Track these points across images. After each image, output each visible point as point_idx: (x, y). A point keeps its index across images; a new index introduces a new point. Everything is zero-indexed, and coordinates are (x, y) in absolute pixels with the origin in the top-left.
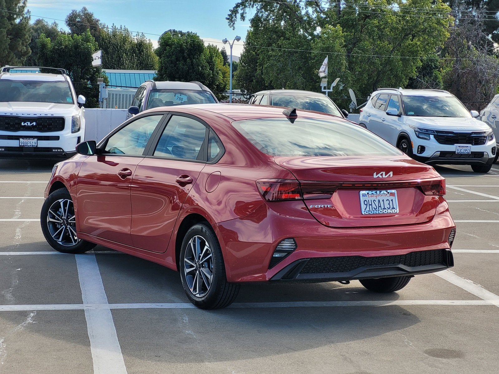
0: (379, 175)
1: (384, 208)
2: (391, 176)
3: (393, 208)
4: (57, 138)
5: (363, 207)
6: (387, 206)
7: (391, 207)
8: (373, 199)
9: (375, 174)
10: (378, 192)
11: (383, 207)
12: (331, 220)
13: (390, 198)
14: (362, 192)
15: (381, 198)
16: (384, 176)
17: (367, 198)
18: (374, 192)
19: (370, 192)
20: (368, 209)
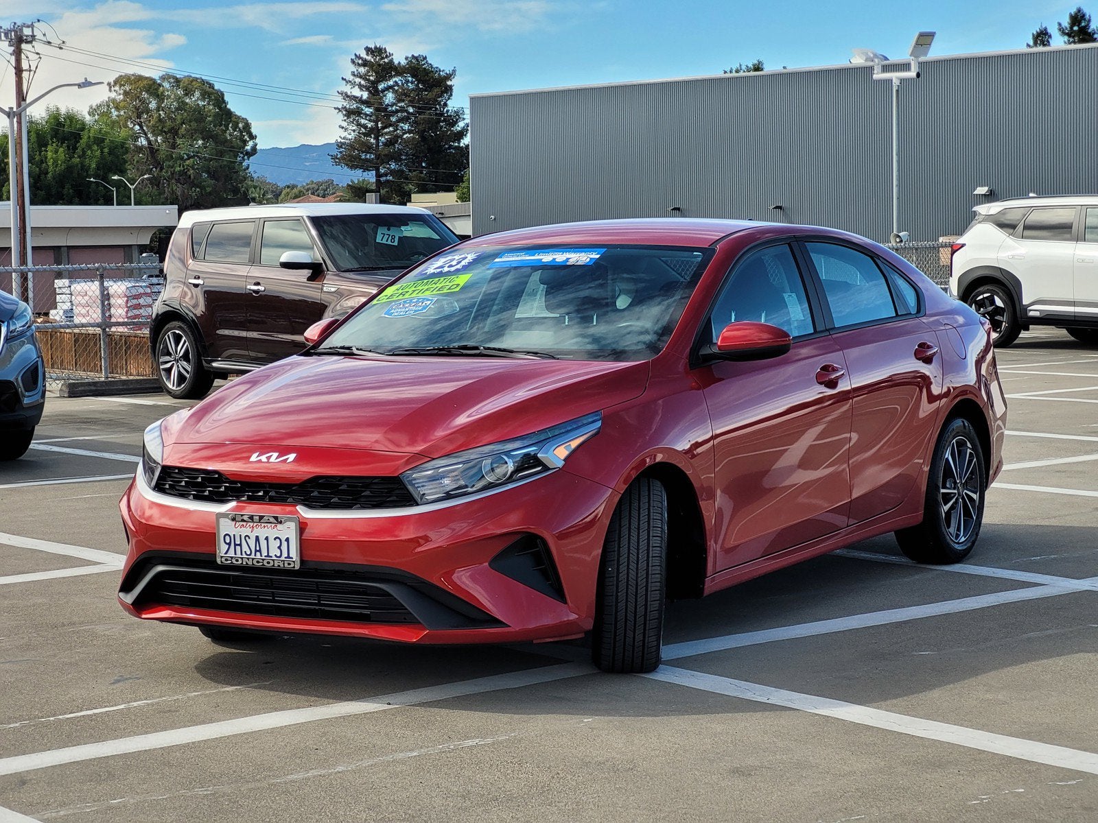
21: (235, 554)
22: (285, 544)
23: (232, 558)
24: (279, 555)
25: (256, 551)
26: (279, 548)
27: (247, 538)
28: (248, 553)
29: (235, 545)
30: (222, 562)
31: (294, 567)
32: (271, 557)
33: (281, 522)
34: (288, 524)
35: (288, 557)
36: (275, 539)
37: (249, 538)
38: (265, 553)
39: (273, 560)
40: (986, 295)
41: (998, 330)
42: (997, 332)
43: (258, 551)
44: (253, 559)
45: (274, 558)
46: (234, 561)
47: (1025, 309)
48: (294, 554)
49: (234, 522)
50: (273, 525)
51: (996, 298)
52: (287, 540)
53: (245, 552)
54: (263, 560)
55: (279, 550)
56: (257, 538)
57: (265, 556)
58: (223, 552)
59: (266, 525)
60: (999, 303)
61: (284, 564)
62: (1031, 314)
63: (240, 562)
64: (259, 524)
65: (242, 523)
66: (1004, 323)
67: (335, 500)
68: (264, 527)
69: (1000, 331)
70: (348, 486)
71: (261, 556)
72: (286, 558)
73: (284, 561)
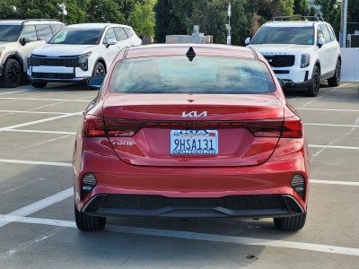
0: (190, 115)
1: (200, 149)
2: (205, 115)
3: (212, 149)
4: (287, 72)
5: (173, 146)
6: (203, 146)
7: (210, 147)
8: (186, 138)
9: (184, 113)
10: (194, 132)
11: (198, 147)
12: (134, 158)
13: (209, 138)
14: (173, 131)
15: (197, 138)
16: (195, 115)
17: (179, 138)
18: (188, 132)
19: (184, 132)
20: (179, 148)
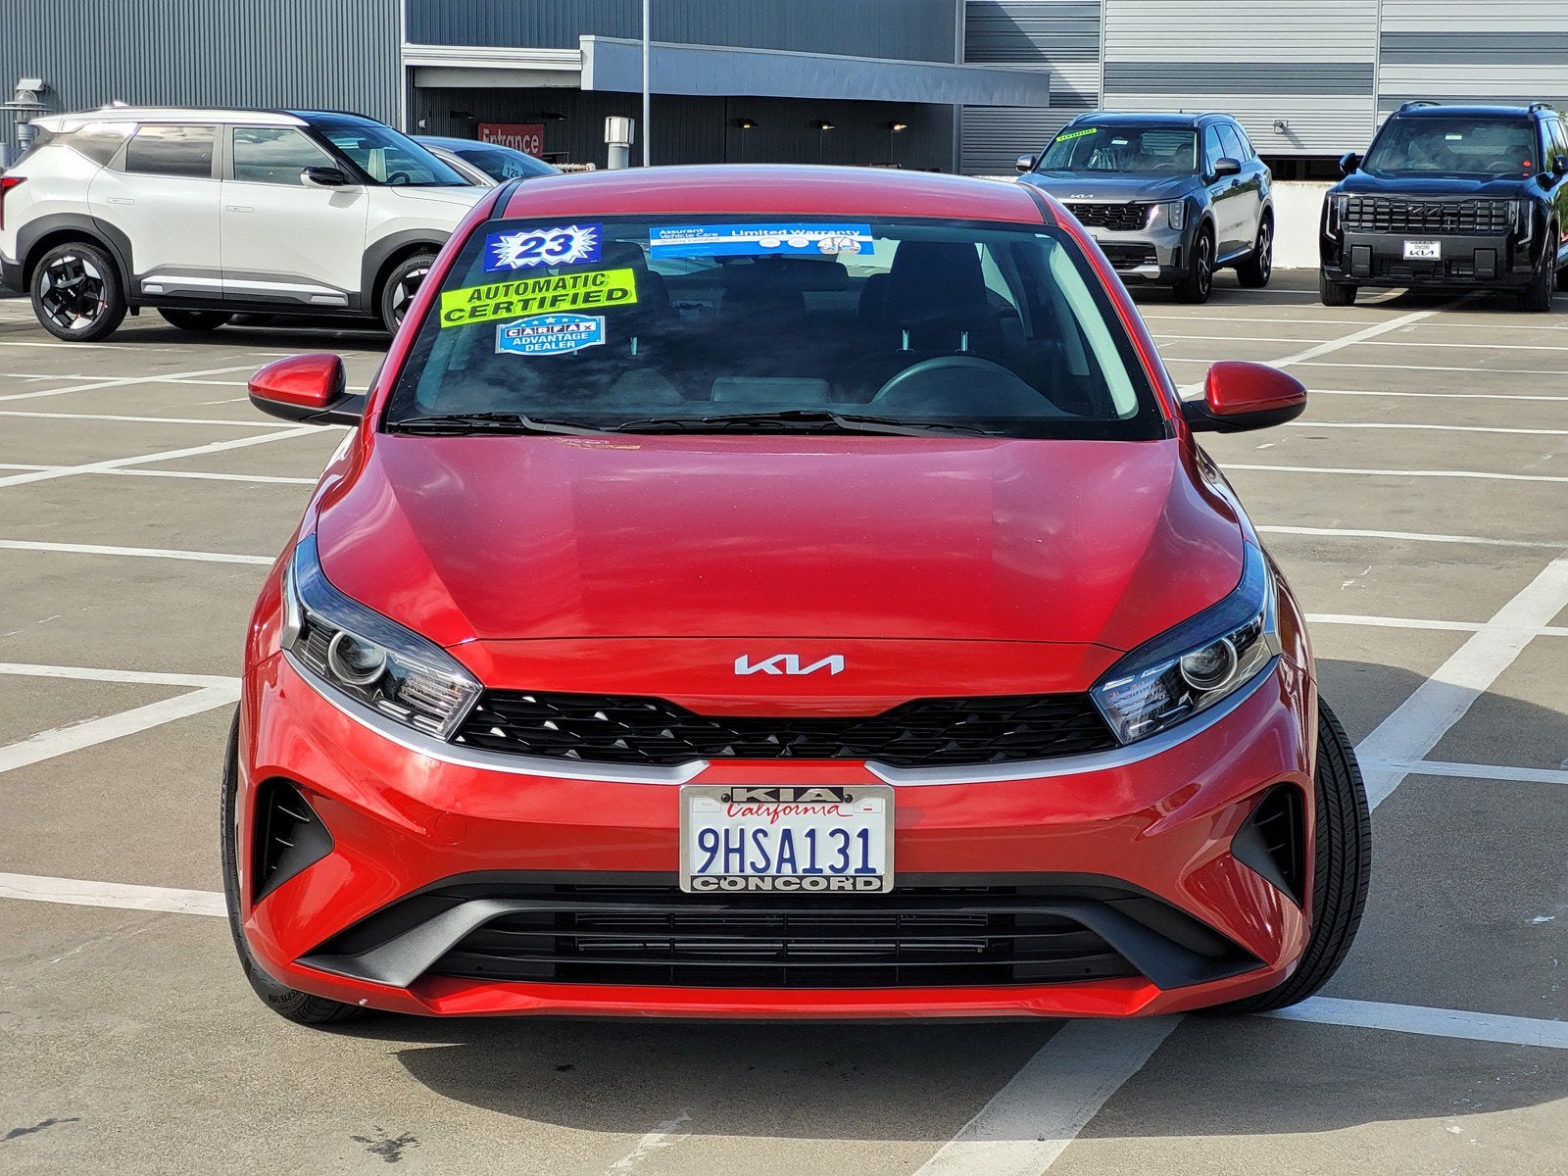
21: (727, 869)
22: (856, 844)
23: (719, 878)
24: (839, 865)
25: (781, 860)
26: (843, 851)
27: (760, 836)
28: (761, 864)
29: (728, 851)
30: (693, 888)
31: (880, 888)
32: (821, 871)
33: (850, 799)
34: (867, 802)
35: (865, 868)
36: (832, 834)
37: (765, 834)
38: (803, 863)
39: (828, 878)
40: (68, 259)
41: (90, 313)
42: (88, 317)
43: (787, 861)
44: (774, 878)
45: (828, 872)
46: (724, 885)
47: (137, 282)
48: (881, 860)
49: (727, 805)
50: (828, 806)
51: (86, 264)
52: (864, 834)
53: (753, 864)
54: (801, 878)
55: (842, 857)
56: (787, 835)
57: (805, 871)
58: (694, 868)
59: (809, 806)
60: (91, 271)
61: (854, 884)
62: (148, 289)
63: (741, 884)
64: (793, 805)
65: (746, 806)
66: (101, 304)
67: (953, 746)
68: (806, 810)
69: (95, 316)
70: (982, 717)
71: (794, 870)
72: (857, 871)
73: (854, 878)
